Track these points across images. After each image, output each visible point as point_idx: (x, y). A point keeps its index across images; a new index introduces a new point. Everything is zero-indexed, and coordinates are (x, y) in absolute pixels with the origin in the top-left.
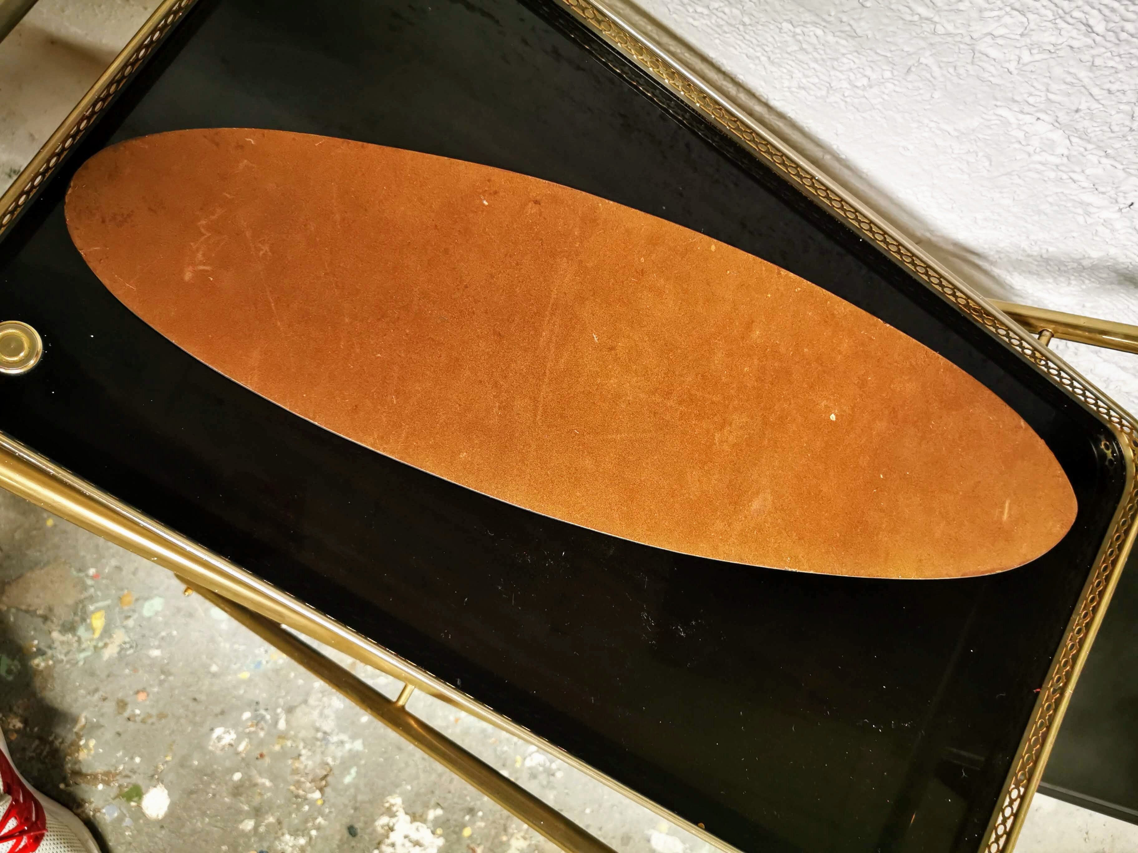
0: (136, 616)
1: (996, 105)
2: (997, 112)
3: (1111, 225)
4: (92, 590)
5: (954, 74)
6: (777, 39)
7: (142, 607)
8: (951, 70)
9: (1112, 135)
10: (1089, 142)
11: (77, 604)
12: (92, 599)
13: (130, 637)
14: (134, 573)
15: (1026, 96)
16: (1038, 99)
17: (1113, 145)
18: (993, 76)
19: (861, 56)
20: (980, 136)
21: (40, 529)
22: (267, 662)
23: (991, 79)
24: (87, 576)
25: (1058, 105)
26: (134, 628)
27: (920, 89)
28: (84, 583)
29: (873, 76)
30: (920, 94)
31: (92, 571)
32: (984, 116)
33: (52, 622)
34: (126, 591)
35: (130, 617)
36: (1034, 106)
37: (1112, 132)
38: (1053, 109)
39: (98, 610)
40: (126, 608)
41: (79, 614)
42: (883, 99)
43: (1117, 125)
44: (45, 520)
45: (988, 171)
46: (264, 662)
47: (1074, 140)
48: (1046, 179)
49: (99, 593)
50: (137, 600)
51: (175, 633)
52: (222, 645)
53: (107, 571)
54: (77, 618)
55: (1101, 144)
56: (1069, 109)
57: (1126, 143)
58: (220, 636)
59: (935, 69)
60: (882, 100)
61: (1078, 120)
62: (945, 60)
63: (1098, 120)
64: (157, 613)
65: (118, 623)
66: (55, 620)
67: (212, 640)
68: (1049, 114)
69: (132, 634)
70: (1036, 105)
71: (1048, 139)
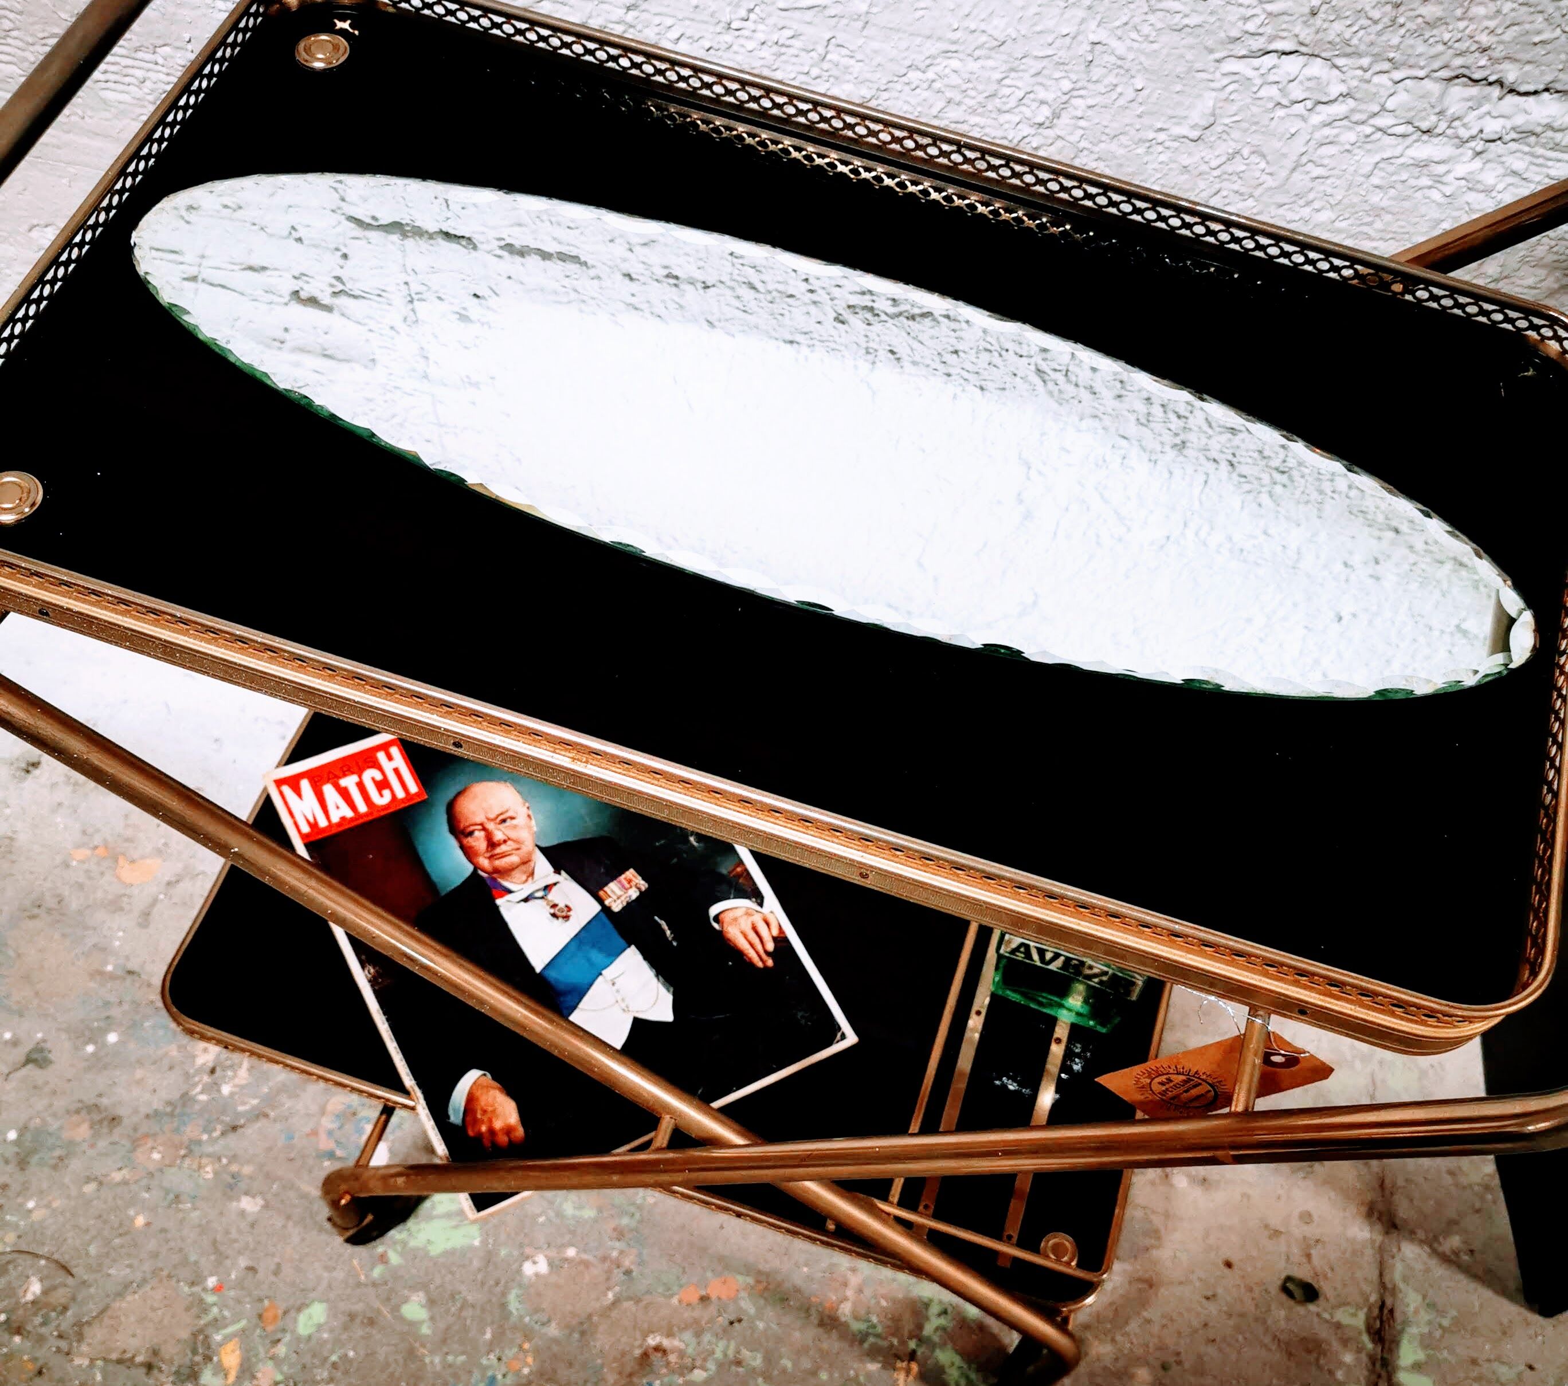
0: (287, 1338)
1: (1218, 61)
2: (1224, 71)
3: (1478, 182)
4: (215, 1310)
5: (1140, 39)
6: (913, 101)
7: (295, 1321)
8: (1134, 35)
9: (1380, 27)
10: (1360, 55)
11: (194, 1335)
12: (217, 1323)
13: (282, 1373)
14: (277, 1272)
15: (1240, 24)
16: (1258, 21)
17: (1390, 43)
18: (1186, 16)
19: (1021, 74)
20: (1227, 121)
21: (126, 1233)
22: (504, 1376)
23: (1186, 21)
24: (205, 1290)
25: (1286, 18)
26: (287, 1357)
27: (1116, 86)
28: (201, 1301)
29: (1050, 96)
30: (1121, 94)
31: (212, 1282)
32: (1213, 85)
33: (160, 1370)
34: (266, 1302)
35: (279, 1340)
36: (1261, 34)
37: (1376, 22)
38: (1284, 26)
39: (227, 1339)
40: (270, 1328)
41: (200, 1351)
42: (1082, 128)
43: (1374, 7)
44: (132, 1220)
45: (1271, 174)
46: (499, 1377)
47: (1340, 62)
48: (1348, 147)
49: (226, 1313)
50: (286, 1313)
51: (351, 1354)
52: (427, 1360)
53: (233, 1277)
54: (198, 1358)
55: (1376, 50)
56: (1302, 16)
57: (1403, 31)
58: (423, 1346)
59: (1114, 43)
60: (1082, 132)
61: (1325, 26)
62: (1117, 23)
63: (1348, 13)
64: (319, 1327)
65: (262, 1355)
66: (164, 1367)
67: (411, 1354)
68: (1284, 38)
69: (285, 1368)
70: (1261, 31)
71: (1309, 79)
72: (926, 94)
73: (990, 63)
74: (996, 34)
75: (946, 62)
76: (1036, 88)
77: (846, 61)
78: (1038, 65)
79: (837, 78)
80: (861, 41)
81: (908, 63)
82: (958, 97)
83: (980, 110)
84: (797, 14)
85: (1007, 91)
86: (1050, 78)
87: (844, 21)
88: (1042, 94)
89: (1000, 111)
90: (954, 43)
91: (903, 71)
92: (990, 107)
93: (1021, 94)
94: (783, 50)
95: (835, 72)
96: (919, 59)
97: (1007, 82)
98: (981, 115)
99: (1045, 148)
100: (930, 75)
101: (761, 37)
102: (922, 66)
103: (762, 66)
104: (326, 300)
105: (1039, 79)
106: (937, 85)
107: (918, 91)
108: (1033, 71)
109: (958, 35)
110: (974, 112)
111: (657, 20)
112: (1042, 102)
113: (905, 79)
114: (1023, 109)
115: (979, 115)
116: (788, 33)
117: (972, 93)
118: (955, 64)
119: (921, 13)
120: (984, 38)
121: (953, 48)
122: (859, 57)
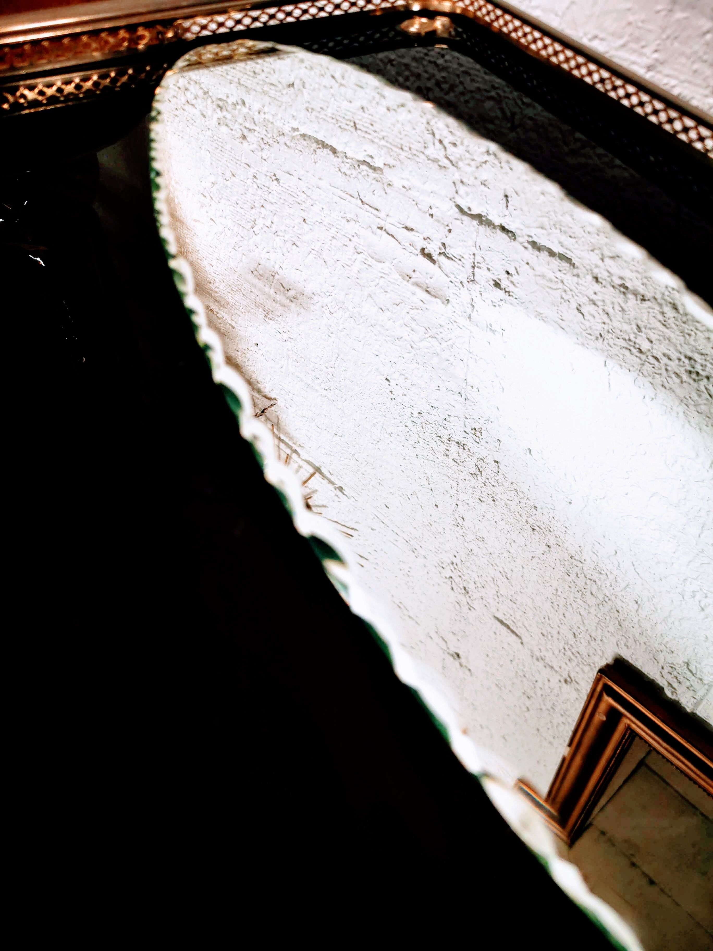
104: (435, 256)
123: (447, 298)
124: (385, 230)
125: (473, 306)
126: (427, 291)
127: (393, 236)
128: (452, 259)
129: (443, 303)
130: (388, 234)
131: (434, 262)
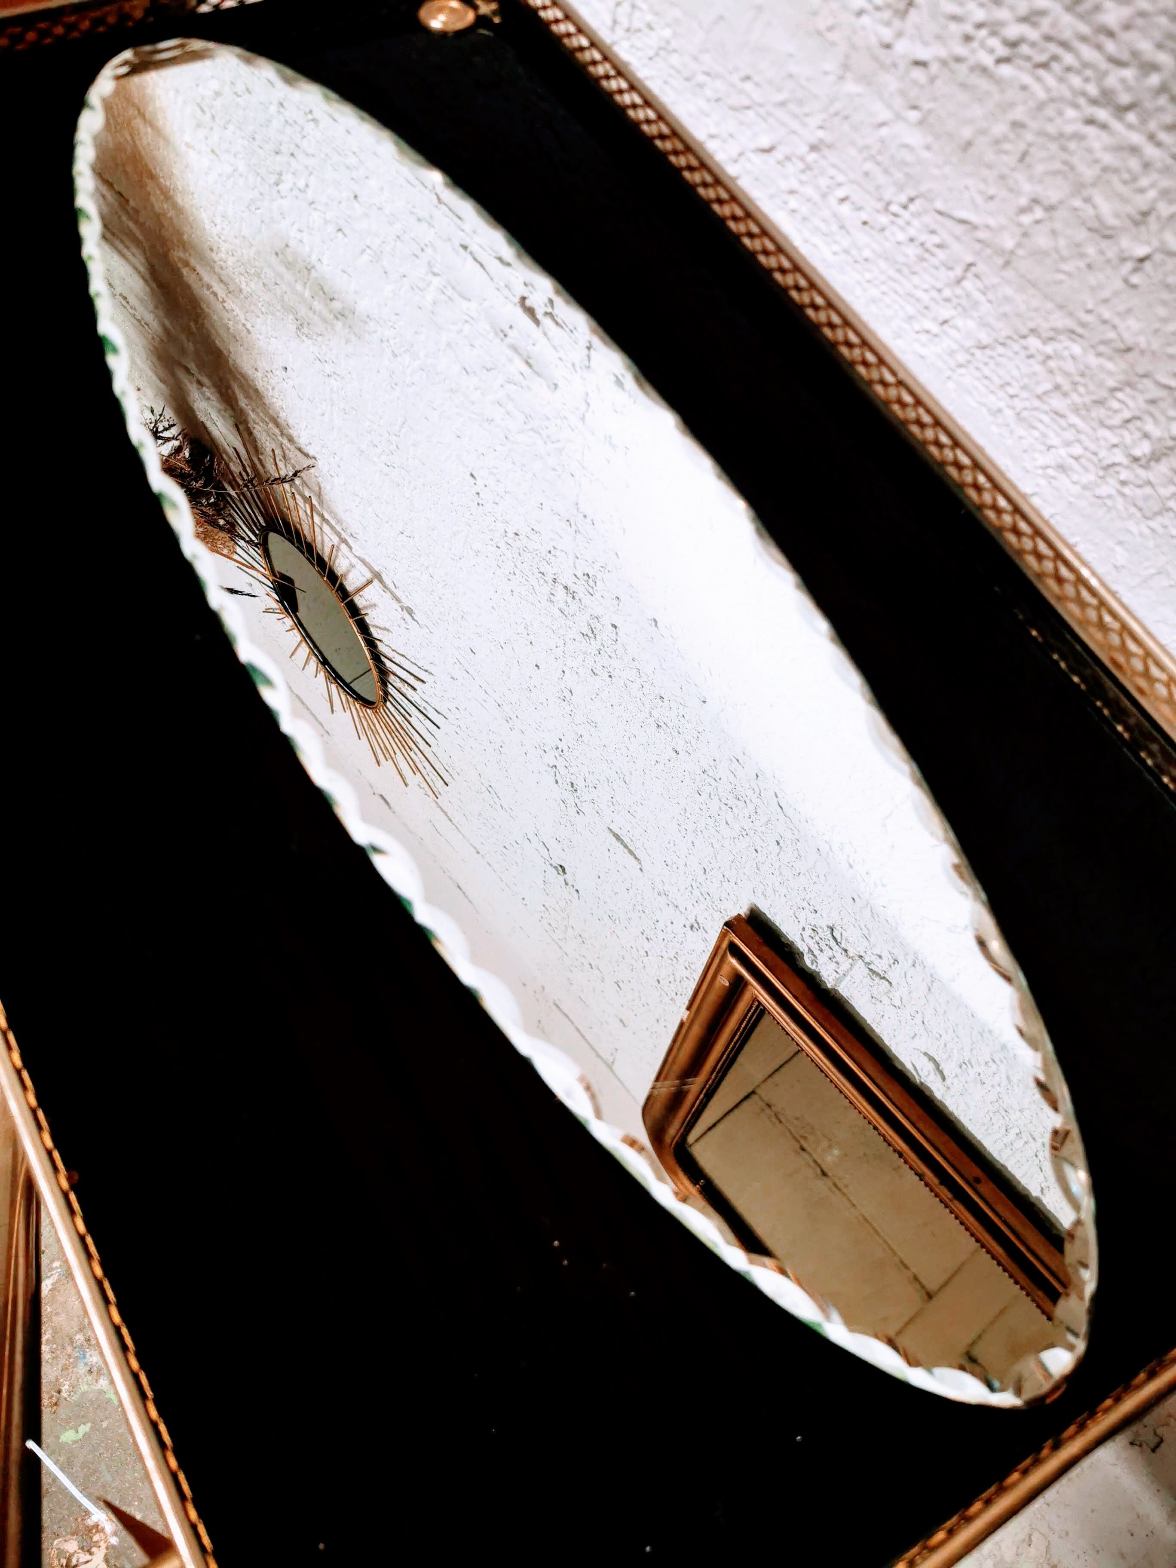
72: (1038, 368)
73: (1110, 366)
74: (1126, 336)
75: (1068, 343)
76: (1147, 418)
77: (978, 296)
78: (1156, 393)
79: (964, 309)
80: (996, 280)
81: (1032, 325)
82: (1067, 387)
83: (1083, 412)
84: (949, 223)
85: (1115, 405)
86: (1164, 413)
87: (988, 251)
88: (1150, 427)
89: (1102, 424)
90: (1083, 325)
91: (1025, 331)
92: (1094, 414)
93: (1127, 415)
94: (927, 256)
95: (964, 302)
96: (1044, 326)
97: (1120, 395)
98: (1083, 418)
99: (1132, 486)
100: (1049, 349)
101: (912, 232)
102: (1046, 334)
103: (904, 264)
104: (539, 316)
105: (1152, 408)
106: (1052, 364)
107: (1032, 361)
108: (1149, 396)
109: (1089, 318)
110: (1076, 410)
111: (832, 172)
112: (1146, 436)
113: (1023, 342)
114: (1126, 433)
115: (1079, 415)
116: (936, 239)
117: (1081, 389)
118: (1076, 349)
119: (1061, 277)
120: (1112, 335)
121: (1080, 330)
122: (990, 296)
123: (556, 382)
124: (471, 253)
125: (588, 404)
126: (527, 363)
127: (482, 265)
128: (562, 327)
129: (549, 387)
130: (475, 259)
131: (537, 322)
